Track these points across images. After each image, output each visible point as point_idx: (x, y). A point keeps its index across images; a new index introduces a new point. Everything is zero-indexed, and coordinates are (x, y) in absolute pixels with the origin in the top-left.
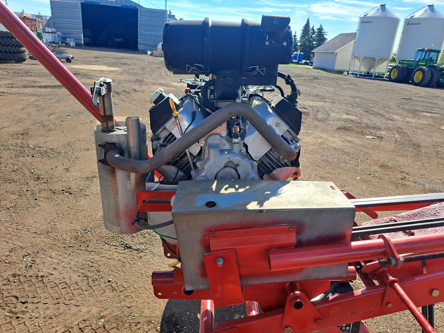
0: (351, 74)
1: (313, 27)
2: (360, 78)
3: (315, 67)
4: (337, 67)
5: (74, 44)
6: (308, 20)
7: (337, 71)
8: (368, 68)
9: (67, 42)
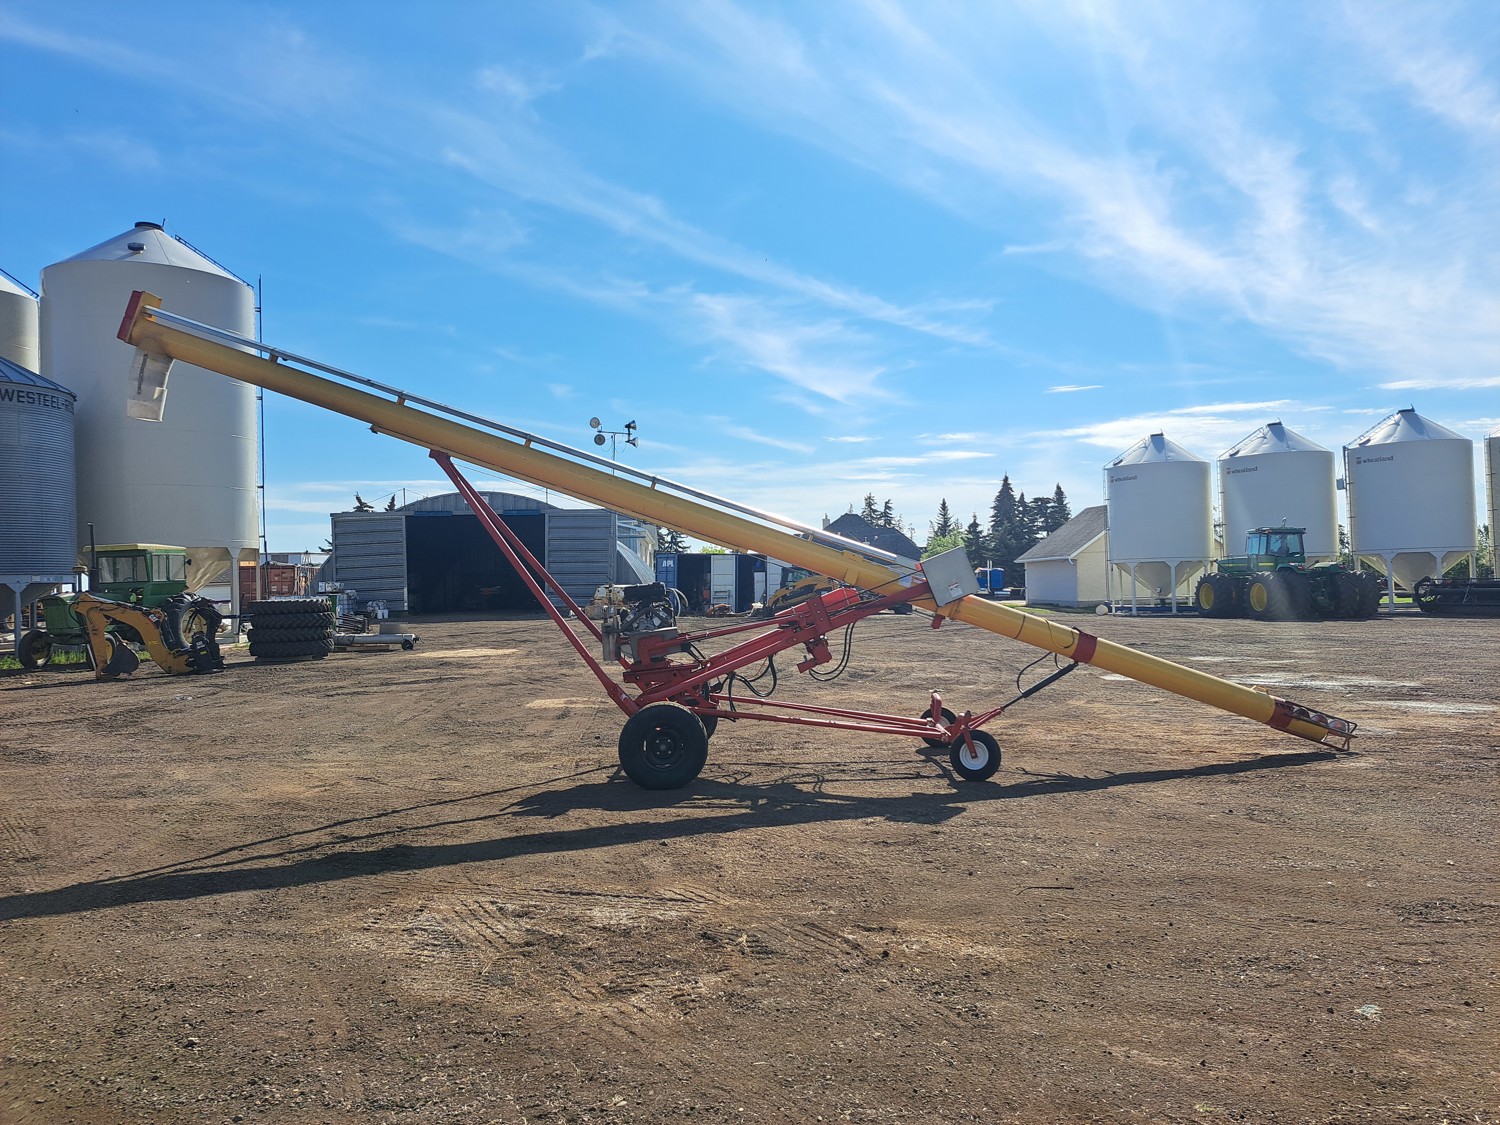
0: (1117, 609)
1: (1022, 495)
2: (1139, 616)
3: (1031, 602)
4: (1084, 597)
5: (386, 612)
6: (1006, 479)
7: (1086, 605)
8: (1158, 589)
9: (370, 609)
